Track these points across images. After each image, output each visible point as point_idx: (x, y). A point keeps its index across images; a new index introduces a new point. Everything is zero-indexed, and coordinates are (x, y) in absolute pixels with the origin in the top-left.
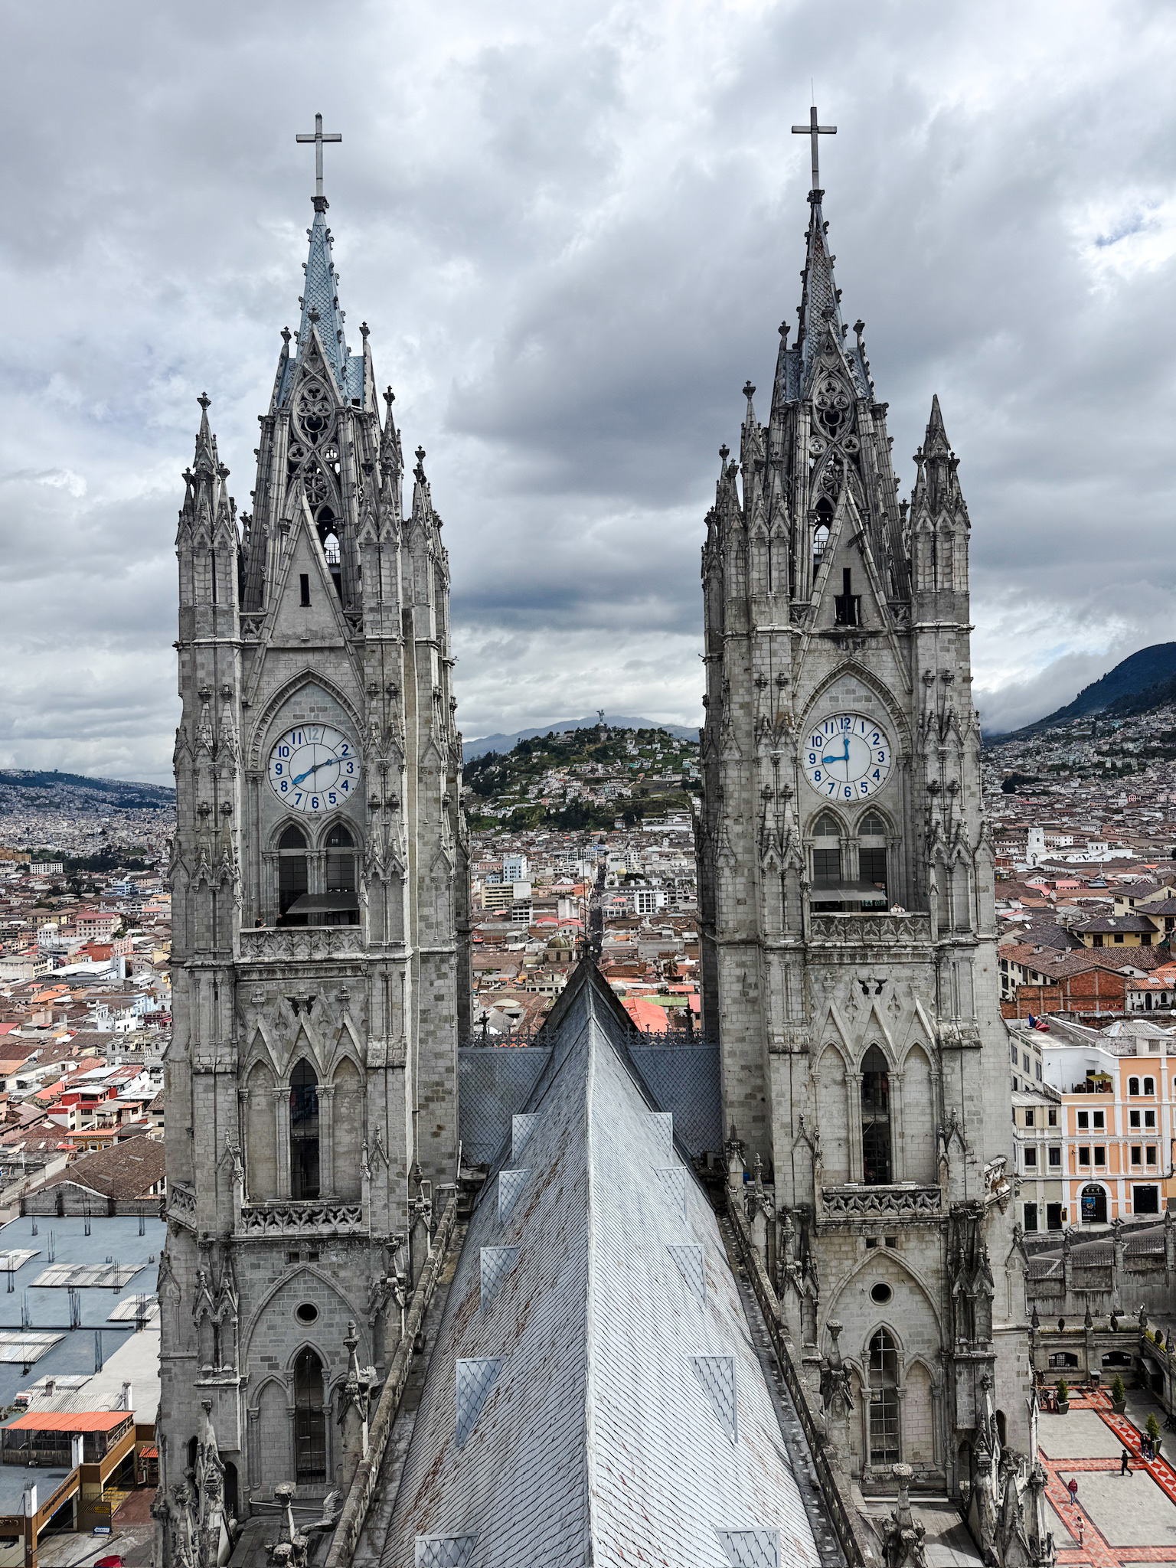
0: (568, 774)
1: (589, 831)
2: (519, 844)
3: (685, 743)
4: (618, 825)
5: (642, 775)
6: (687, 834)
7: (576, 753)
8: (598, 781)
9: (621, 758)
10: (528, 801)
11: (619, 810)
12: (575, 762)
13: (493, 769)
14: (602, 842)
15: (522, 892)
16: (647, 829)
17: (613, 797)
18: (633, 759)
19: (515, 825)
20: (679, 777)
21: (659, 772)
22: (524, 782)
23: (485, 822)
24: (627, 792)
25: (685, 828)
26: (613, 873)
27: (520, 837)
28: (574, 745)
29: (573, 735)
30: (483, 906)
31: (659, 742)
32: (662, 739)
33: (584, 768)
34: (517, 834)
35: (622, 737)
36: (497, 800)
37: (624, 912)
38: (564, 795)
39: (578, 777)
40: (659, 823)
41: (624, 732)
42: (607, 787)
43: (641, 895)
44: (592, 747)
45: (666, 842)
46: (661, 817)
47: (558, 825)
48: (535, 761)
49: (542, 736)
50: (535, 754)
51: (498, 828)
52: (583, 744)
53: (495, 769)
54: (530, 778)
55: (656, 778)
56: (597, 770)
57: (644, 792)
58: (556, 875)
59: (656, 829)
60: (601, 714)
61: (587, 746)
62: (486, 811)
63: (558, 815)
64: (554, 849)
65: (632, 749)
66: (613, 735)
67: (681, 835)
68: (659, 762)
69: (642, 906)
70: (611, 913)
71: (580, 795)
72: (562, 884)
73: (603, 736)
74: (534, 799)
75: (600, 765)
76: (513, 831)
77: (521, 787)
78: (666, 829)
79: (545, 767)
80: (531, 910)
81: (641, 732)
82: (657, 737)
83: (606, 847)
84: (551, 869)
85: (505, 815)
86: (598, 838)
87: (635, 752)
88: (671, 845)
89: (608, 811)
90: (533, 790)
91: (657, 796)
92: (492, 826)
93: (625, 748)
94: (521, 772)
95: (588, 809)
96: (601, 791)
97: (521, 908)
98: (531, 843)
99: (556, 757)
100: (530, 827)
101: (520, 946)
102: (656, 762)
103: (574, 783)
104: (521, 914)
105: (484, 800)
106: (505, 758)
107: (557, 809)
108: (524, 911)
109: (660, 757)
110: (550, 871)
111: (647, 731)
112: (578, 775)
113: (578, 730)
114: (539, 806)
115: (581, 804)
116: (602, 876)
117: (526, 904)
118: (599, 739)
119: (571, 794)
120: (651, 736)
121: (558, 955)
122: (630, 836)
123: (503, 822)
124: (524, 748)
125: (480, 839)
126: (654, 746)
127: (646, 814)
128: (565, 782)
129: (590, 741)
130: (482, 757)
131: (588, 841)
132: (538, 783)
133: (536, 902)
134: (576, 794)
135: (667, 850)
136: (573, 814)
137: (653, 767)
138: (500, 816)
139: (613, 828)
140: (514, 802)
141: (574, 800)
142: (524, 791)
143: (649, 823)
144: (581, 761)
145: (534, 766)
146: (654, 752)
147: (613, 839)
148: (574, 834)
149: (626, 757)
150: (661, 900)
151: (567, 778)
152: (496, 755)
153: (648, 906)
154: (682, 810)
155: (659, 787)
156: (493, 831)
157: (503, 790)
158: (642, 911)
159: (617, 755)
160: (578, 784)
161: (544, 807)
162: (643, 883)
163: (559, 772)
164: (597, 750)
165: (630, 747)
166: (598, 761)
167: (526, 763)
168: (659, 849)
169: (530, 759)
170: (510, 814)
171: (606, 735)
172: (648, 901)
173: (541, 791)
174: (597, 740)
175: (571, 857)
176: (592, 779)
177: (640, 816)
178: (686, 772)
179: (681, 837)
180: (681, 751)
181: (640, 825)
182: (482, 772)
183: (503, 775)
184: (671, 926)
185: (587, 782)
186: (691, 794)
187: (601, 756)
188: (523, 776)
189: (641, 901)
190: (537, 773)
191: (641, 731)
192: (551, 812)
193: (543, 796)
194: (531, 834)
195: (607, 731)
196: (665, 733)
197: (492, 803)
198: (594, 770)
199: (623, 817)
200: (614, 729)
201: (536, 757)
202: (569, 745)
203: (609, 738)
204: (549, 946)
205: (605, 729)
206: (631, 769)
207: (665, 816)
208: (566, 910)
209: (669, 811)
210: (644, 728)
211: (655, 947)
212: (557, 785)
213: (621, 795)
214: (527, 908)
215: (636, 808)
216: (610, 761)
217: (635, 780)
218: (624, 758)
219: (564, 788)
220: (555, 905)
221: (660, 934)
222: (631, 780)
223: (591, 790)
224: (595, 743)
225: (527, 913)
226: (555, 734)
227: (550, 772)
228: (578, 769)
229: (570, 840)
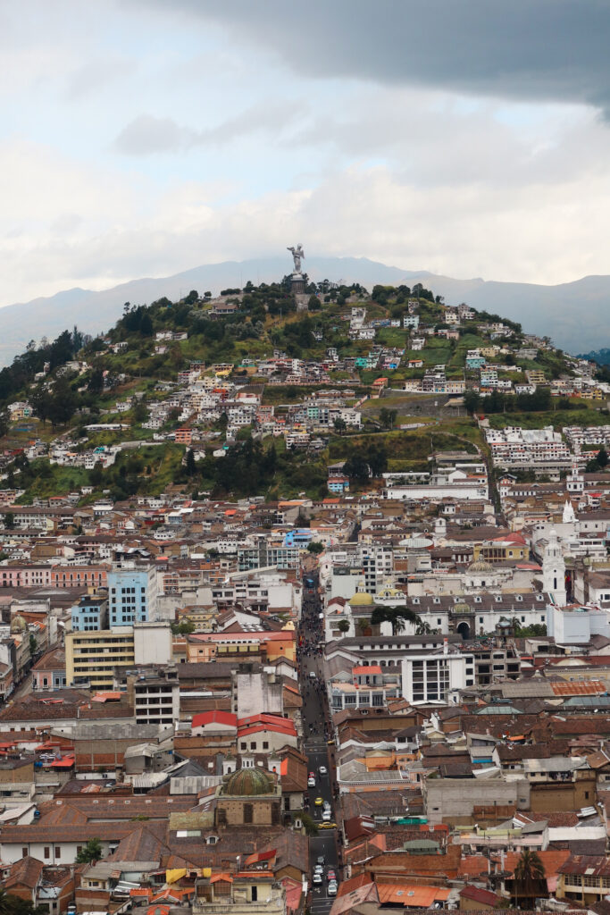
0: (229, 378)
1: (275, 498)
2: (130, 525)
3: (469, 315)
4: (335, 487)
5: (381, 383)
6: (479, 505)
7: (246, 336)
8: (293, 393)
9: (339, 346)
10: (148, 434)
11: (336, 454)
12: (244, 353)
13: (74, 366)
14: (302, 522)
15: (154, 648)
16: (396, 494)
17: (324, 429)
18: (363, 349)
19: (120, 485)
20: (458, 387)
21: (417, 376)
22: (140, 394)
23: (60, 477)
24: (352, 417)
25: (473, 495)
26: (341, 601)
27: (132, 508)
28: (241, 319)
29: (240, 297)
30: (70, 680)
31: (417, 312)
32: (423, 307)
33: (263, 368)
34: (126, 505)
35: (342, 303)
36: (83, 433)
37: (378, 698)
38: (223, 423)
39: (252, 386)
40: (422, 484)
41: (345, 292)
42: (312, 407)
43: (417, 664)
44: (279, 324)
45: (440, 528)
46: (423, 468)
47: (211, 484)
48: (162, 351)
49: (176, 297)
50: (160, 336)
51: (85, 491)
52: (259, 315)
53: (79, 367)
54: (151, 387)
55: (411, 388)
56: (290, 371)
57: (389, 418)
58: (221, 607)
59: (415, 494)
60: (297, 254)
61: (269, 321)
62: (61, 454)
63: (211, 466)
64: (206, 537)
65: (360, 326)
66: (321, 297)
67: (466, 508)
68: (416, 355)
69: (417, 687)
70: (350, 699)
71: (255, 423)
72: (236, 629)
73: (302, 301)
74: (159, 432)
75: (296, 362)
76: (116, 498)
77: (134, 404)
78: (434, 494)
79: (182, 365)
80: (176, 694)
81: (381, 294)
82: (412, 304)
83: (314, 534)
84: (208, 592)
85: (99, 464)
86: (294, 514)
87: (367, 335)
88: (451, 533)
89: (315, 457)
90: (158, 411)
91: (414, 425)
92: (75, 488)
93: (346, 326)
94: (135, 374)
95: (273, 451)
96: (299, 416)
97: (154, 690)
98: (155, 523)
99: (207, 343)
100: (149, 489)
101: (156, 778)
102: (410, 356)
103: (243, 399)
104: (154, 701)
105: (57, 431)
106: (97, 344)
107: (209, 451)
108: (160, 695)
109: (418, 344)
110: (205, 597)
111: (390, 291)
112: (250, 380)
113: (249, 287)
114: (170, 445)
115: (258, 443)
116: (313, 604)
117: (161, 679)
118: (293, 307)
119: (237, 422)
120: (400, 301)
121: (248, 810)
122: (360, 509)
123: (97, 477)
124: (138, 323)
125: (49, 514)
126: (408, 321)
127: (392, 462)
128: (225, 395)
129: (274, 311)
130: (51, 341)
131: (275, 519)
132: (168, 397)
133: (186, 674)
134: (247, 422)
135: (445, 544)
136: (241, 463)
137: (404, 366)
138: (90, 467)
139: (325, 494)
140: (119, 436)
141: (243, 434)
142: (140, 414)
143: (400, 483)
144: (256, 354)
145: (158, 363)
146: (407, 334)
147: (328, 518)
148: (244, 505)
149: (349, 344)
150: (459, 674)
151: (227, 386)
152: (78, 336)
153: (432, 686)
154: (465, 455)
155: (418, 406)
156: (75, 496)
157: (96, 410)
158: (416, 698)
159: (330, 340)
160: (250, 401)
161: (182, 447)
162: (410, 629)
163: (212, 375)
164: (289, 330)
165: (357, 323)
166: (293, 353)
167: (144, 355)
168: (428, 543)
169: (151, 347)
170: (110, 460)
171: (307, 298)
172: (432, 675)
173: (175, 413)
174: (289, 308)
175: (243, 560)
176: (278, 390)
177: (380, 467)
178: (473, 377)
179: (467, 514)
180: (462, 332)
181: (381, 487)
182: (51, 372)
183: (95, 380)
184: (488, 737)
185: (269, 395)
186: (485, 423)
187: (299, 341)
188: (138, 380)
189: (417, 676)
190: (166, 376)
191: (379, 291)
192: (197, 458)
193: (179, 426)
194: (155, 504)
195: (310, 290)
196: (428, 295)
197: (74, 438)
198: (282, 372)
199: (345, 470)
200: (324, 286)
201: (164, 342)
202: (231, 319)
203: (314, 305)
204: (225, 789)
205: (303, 283)
206: (359, 369)
207: (430, 467)
208: (252, 697)
209: (440, 456)
210: (385, 283)
211: (466, 794)
212: (208, 402)
213: (340, 424)
214: (168, 689)
215: (372, 450)
216: (317, 353)
217: (367, 392)
218: (348, 346)
219: (222, 408)
220: (227, 683)
221: (466, 754)
222: (360, 393)
223: (279, 412)
224: (285, 313)
225: (169, 700)
226: (201, 295)
227: (194, 375)
228: (251, 370)
229: (236, 518)
